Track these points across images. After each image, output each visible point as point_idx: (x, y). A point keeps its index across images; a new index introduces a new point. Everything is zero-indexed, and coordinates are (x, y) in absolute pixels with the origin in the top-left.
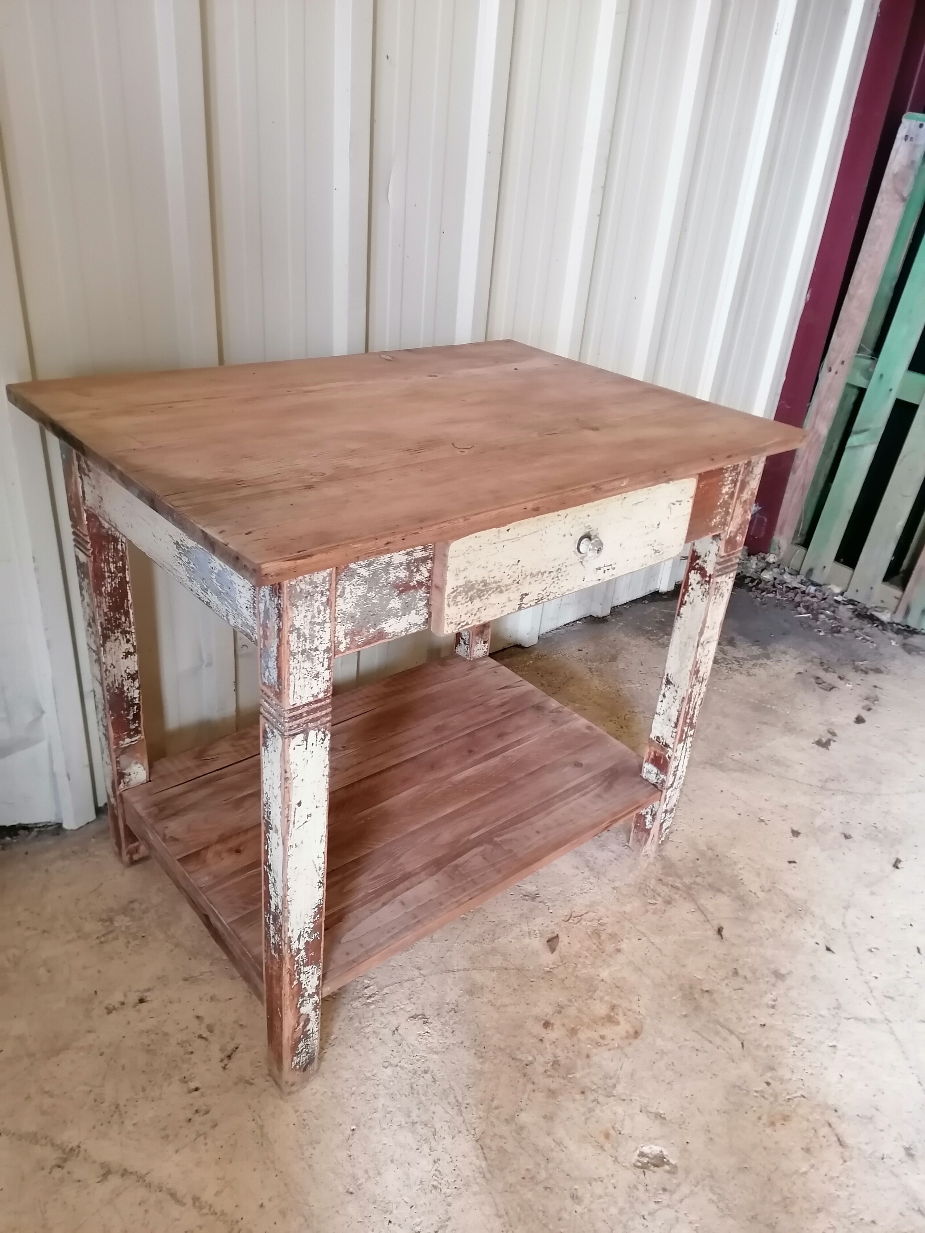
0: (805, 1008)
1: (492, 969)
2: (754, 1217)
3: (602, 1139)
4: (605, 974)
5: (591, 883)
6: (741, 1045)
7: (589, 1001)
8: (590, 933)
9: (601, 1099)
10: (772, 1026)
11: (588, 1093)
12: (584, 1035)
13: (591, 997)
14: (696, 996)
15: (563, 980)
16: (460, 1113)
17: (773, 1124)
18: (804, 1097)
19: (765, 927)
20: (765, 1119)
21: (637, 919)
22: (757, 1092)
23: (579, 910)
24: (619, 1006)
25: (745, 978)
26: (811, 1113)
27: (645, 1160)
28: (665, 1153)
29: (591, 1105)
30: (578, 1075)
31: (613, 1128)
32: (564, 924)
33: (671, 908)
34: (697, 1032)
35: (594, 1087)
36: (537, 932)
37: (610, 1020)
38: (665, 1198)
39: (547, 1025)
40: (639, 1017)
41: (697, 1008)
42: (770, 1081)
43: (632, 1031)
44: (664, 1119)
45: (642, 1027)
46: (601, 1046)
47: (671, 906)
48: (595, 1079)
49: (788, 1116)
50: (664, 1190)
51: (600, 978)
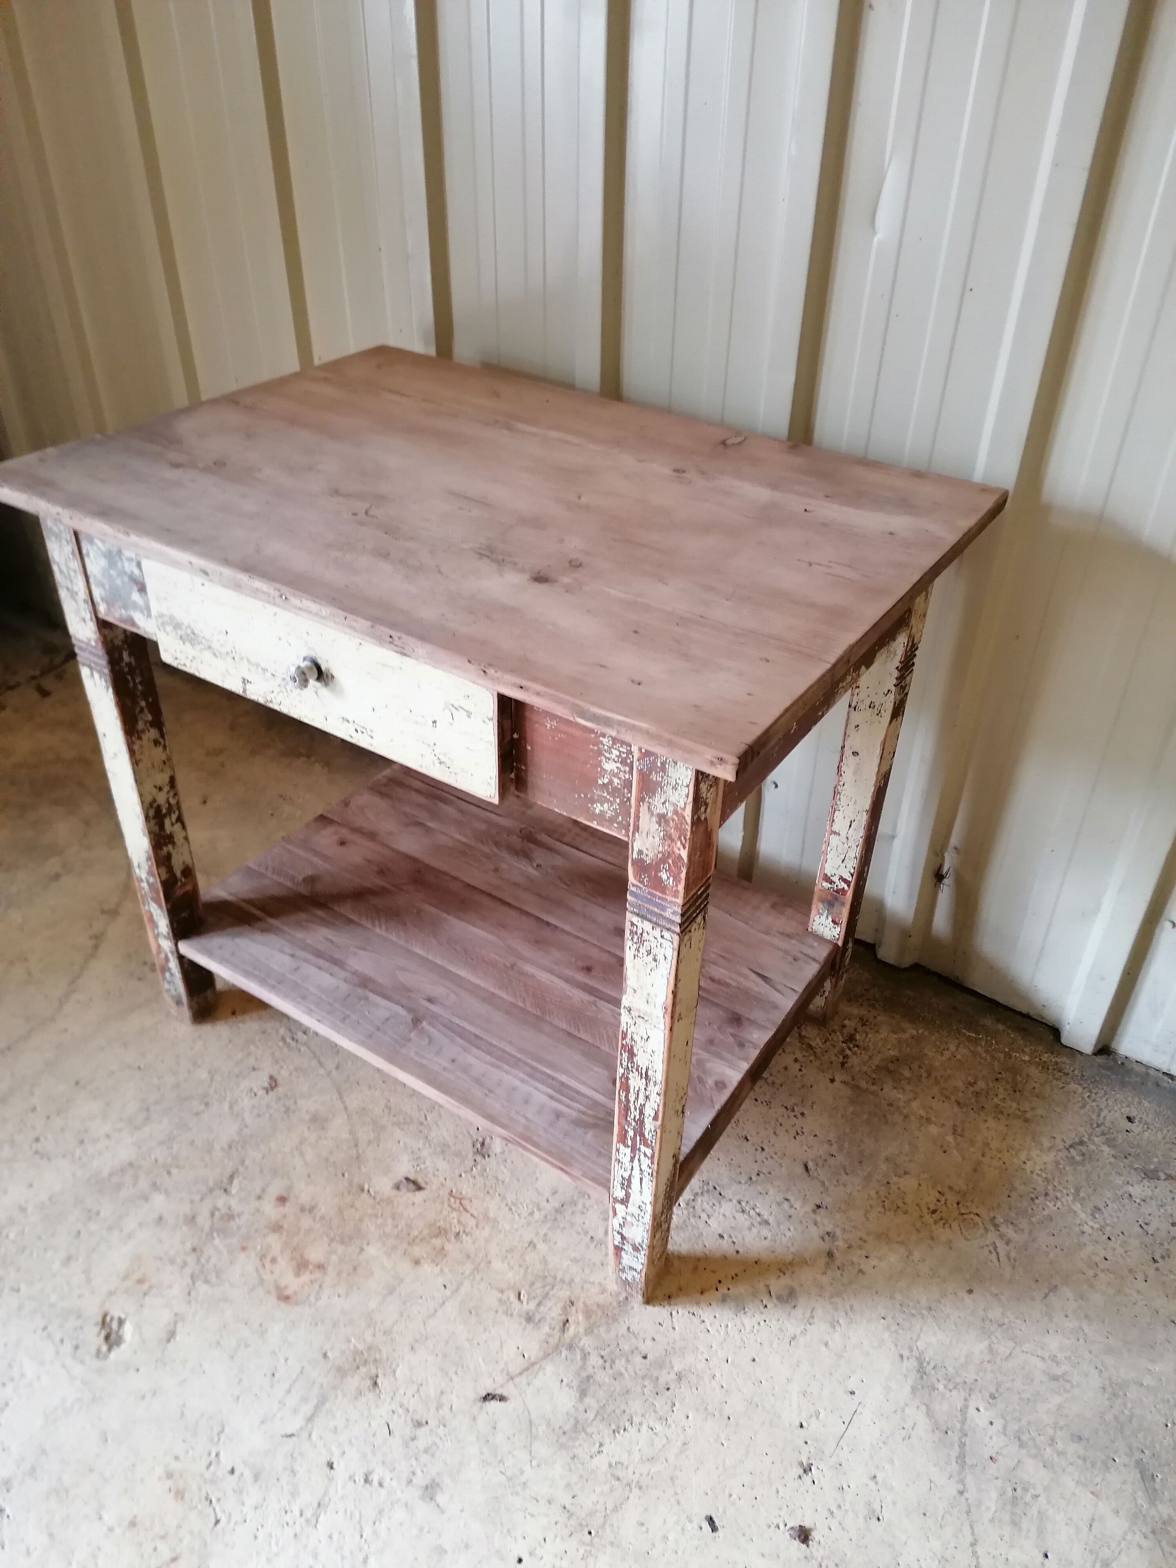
0: (375, 1533)
1: (351, 1132)
2: (43, 1452)
3: (137, 1276)
4: (372, 1250)
5: (531, 1214)
6: (289, 1432)
7: (325, 1239)
8: (438, 1224)
9: (188, 1271)
10: (331, 1479)
11: (194, 1256)
12: (274, 1241)
13: (332, 1240)
14: (363, 1370)
15: (352, 1206)
16: (161, 1143)
17: (170, 1476)
18: (217, 1522)
19: (527, 1468)
20: (175, 1466)
21: (482, 1279)
22: (217, 1455)
23: (475, 1207)
24: (325, 1273)
25: (413, 1439)
26: (191, 1533)
27: (115, 1325)
28: (123, 1346)
29: (179, 1260)
30: (217, 1241)
31: (151, 1287)
32: (444, 1193)
33: (521, 1323)
34: (302, 1372)
35: (203, 1260)
36: (423, 1166)
37: (301, 1266)
38: (68, 1347)
39: (282, 1200)
40: (312, 1299)
41: (341, 1372)
42: (237, 1473)
43: (287, 1292)
44: (169, 1341)
45: (297, 1304)
46: (261, 1259)
47: (524, 1323)
48: (214, 1260)
49: (182, 1498)
50: (76, 1347)
51: (365, 1246)
